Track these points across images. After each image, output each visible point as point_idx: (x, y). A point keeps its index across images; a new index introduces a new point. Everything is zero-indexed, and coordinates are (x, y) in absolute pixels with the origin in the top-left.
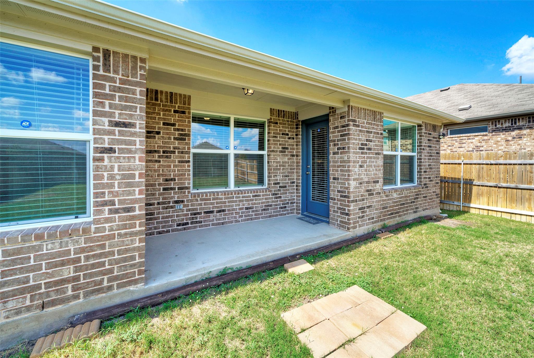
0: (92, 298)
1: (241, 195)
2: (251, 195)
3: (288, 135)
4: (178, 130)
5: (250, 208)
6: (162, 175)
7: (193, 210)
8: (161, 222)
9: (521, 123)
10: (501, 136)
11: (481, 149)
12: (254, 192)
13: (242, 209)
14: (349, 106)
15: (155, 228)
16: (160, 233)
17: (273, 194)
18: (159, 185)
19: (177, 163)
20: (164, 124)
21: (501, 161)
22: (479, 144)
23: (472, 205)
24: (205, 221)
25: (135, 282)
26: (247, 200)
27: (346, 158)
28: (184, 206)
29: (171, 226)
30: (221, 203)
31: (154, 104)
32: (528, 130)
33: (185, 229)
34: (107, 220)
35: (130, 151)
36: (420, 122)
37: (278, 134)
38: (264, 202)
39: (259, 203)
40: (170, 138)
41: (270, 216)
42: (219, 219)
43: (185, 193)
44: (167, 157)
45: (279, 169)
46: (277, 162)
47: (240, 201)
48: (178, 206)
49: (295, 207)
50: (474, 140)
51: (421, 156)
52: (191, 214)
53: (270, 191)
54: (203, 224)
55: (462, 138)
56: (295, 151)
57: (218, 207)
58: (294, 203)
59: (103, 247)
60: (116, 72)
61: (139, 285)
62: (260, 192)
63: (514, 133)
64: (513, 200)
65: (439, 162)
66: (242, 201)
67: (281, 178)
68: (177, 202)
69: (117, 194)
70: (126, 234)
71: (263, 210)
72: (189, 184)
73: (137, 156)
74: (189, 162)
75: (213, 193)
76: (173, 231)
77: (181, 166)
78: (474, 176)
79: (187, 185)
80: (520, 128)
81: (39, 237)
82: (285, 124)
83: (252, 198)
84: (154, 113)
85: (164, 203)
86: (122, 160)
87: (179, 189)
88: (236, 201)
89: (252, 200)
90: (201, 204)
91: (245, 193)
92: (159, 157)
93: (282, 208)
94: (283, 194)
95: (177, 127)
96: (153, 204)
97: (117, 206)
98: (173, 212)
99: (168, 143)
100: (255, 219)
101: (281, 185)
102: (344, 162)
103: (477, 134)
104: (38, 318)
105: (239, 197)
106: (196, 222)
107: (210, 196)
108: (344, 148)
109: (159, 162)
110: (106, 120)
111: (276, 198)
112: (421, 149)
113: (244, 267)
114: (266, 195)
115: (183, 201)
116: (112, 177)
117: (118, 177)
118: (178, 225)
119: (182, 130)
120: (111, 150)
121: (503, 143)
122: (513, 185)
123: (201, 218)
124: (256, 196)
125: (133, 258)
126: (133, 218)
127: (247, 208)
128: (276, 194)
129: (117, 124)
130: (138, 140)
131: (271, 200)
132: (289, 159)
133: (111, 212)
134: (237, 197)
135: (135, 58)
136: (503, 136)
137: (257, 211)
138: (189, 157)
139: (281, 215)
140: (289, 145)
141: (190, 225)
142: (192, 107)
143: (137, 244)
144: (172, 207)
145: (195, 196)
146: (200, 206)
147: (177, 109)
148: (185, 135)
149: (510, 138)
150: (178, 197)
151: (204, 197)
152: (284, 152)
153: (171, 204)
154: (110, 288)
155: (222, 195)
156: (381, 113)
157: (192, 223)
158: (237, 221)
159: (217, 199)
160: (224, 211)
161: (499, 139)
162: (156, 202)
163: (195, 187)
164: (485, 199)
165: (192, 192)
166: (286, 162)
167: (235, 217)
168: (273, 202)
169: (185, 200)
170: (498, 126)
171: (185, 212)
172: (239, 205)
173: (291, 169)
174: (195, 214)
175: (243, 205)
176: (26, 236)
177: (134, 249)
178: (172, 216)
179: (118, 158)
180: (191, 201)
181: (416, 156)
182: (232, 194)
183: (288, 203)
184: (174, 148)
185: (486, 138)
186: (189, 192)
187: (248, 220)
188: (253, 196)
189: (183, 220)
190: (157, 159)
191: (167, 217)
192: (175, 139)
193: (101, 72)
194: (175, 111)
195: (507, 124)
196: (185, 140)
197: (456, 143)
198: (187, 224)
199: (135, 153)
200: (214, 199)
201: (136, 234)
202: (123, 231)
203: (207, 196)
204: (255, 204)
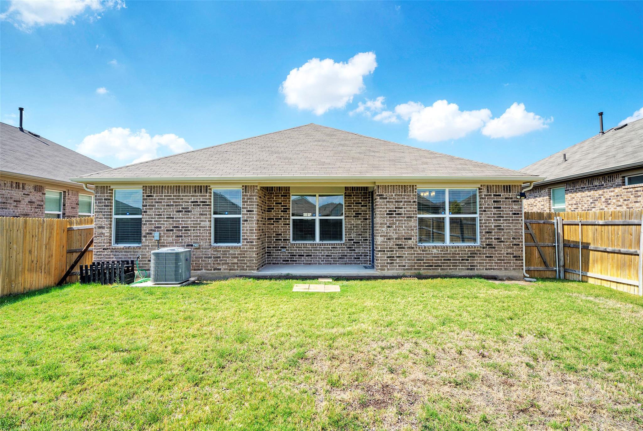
0: (242, 271)
1: (323, 246)
2: (330, 247)
3: (361, 203)
4: (283, 206)
5: (329, 256)
6: (275, 231)
7: (292, 253)
8: (274, 258)
12: (332, 245)
13: (323, 255)
14: (376, 186)
15: (272, 261)
16: (274, 264)
17: (348, 248)
18: (274, 237)
19: (282, 225)
20: (276, 203)
21: (610, 222)
23: (589, 274)
24: (298, 261)
25: (254, 270)
26: (327, 250)
28: (287, 250)
29: (279, 261)
30: (309, 250)
31: (271, 193)
33: (287, 264)
34: (246, 245)
35: (252, 221)
37: (352, 203)
38: (340, 253)
39: (337, 253)
40: (279, 211)
41: (345, 264)
42: (307, 261)
43: (287, 242)
44: (277, 222)
45: (353, 230)
46: (351, 224)
47: (322, 250)
48: (283, 250)
49: (368, 259)
52: (291, 255)
53: (346, 245)
54: (297, 262)
55: (637, 189)
56: (368, 216)
57: (307, 253)
58: (367, 256)
59: (244, 254)
60: (248, 193)
61: (255, 271)
62: (337, 245)
64: (618, 267)
66: (324, 250)
67: (355, 236)
68: (282, 247)
69: (248, 236)
70: (251, 251)
71: (339, 258)
72: (290, 237)
73: (254, 222)
74: (289, 224)
75: (304, 244)
76: (281, 264)
77: (285, 227)
78: (590, 239)
79: (288, 238)
81: (229, 248)
82: (359, 195)
83: (331, 249)
84: (271, 198)
85: (276, 247)
86: (250, 224)
87: (284, 240)
88: (319, 250)
89: (331, 250)
90: (296, 250)
91: (325, 245)
92: (273, 222)
93: (356, 258)
94: (356, 248)
95: (282, 205)
96: (270, 247)
97: (248, 241)
98: (281, 253)
99: (278, 214)
100: (334, 264)
101: (355, 241)
104: (229, 273)
105: (321, 248)
106: (293, 261)
107: (301, 245)
109: (274, 224)
110: (245, 210)
111: (351, 250)
113: (298, 275)
114: (342, 248)
115: (286, 247)
116: (247, 230)
117: (249, 230)
118: (283, 261)
119: (285, 206)
120: (247, 221)
122: (617, 250)
123: (296, 258)
124: (334, 248)
125: (253, 260)
126: (253, 245)
127: (327, 256)
128: (350, 248)
129: (248, 211)
130: (255, 216)
131: (346, 251)
132: (361, 222)
133: (247, 242)
134: (319, 248)
135: (254, 186)
137: (334, 258)
138: (289, 222)
139: (355, 264)
140: (363, 211)
141: (290, 262)
142: (290, 192)
143: (254, 256)
144: (280, 250)
145: (292, 245)
146: (296, 251)
147: (282, 194)
148: (287, 209)
150: (283, 245)
151: (298, 246)
152: (358, 217)
153: (279, 248)
154: (246, 269)
155: (309, 245)
156: (413, 185)
157: (291, 261)
158: (319, 264)
159: (306, 247)
160: (310, 256)
162: (272, 246)
163: (294, 239)
164: (599, 267)
165: (291, 242)
166: (359, 224)
167: (318, 261)
168: (348, 253)
169: (287, 246)
171: (287, 254)
172: (321, 253)
173: (364, 229)
174: (293, 256)
175: (324, 253)
176: (227, 247)
177: (253, 257)
178: (280, 255)
179: (249, 223)
180: (290, 247)
181: (478, 218)
182: (315, 245)
183: (361, 255)
184: (281, 217)
186: (289, 242)
187: (328, 264)
188: (332, 248)
189: (286, 258)
190: (272, 223)
191: (278, 255)
192: (281, 211)
193: (244, 194)
194: (282, 196)
196: (287, 211)
197: (632, 196)
198: (288, 261)
199: (254, 221)
200: (304, 248)
201: (254, 252)
202: (250, 250)
203: (299, 245)
204: (333, 253)
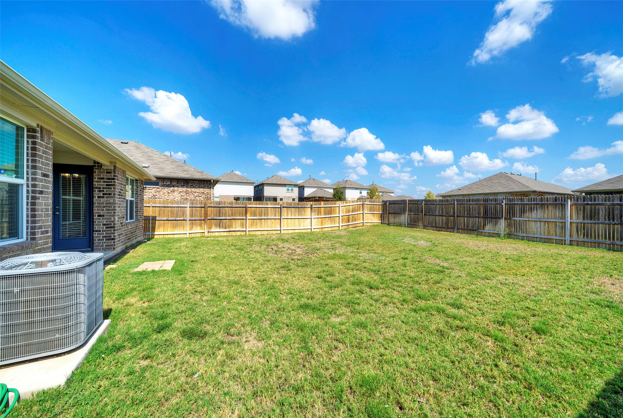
9: (174, 184)
10: (166, 190)
11: (156, 197)
14: (115, 166)
21: (169, 205)
22: (155, 194)
23: (156, 233)
27: (112, 201)
32: (177, 188)
35: (48, 193)
36: (137, 178)
50: (152, 191)
51: (137, 201)
60: (44, 141)
63: (172, 189)
64: (174, 227)
65: (143, 205)
78: (157, 215)
80: (174, 186)
102: (110, 203)
103: (154, 187)
108: (110, 194)
110: (40, 172)
112: (137, 196)
120: (42, 192)
121: (166, 194)
122: (174, 219)
135: (50, 132)
136: (167, 190)
149: (170, 192)
156: (126, 172)
161: (165, 191)
164: (162, 228)
170: (164, 183)
179: (44, 197)
185: (158, 190)
193: (39, 141)
195: (168, 183)
